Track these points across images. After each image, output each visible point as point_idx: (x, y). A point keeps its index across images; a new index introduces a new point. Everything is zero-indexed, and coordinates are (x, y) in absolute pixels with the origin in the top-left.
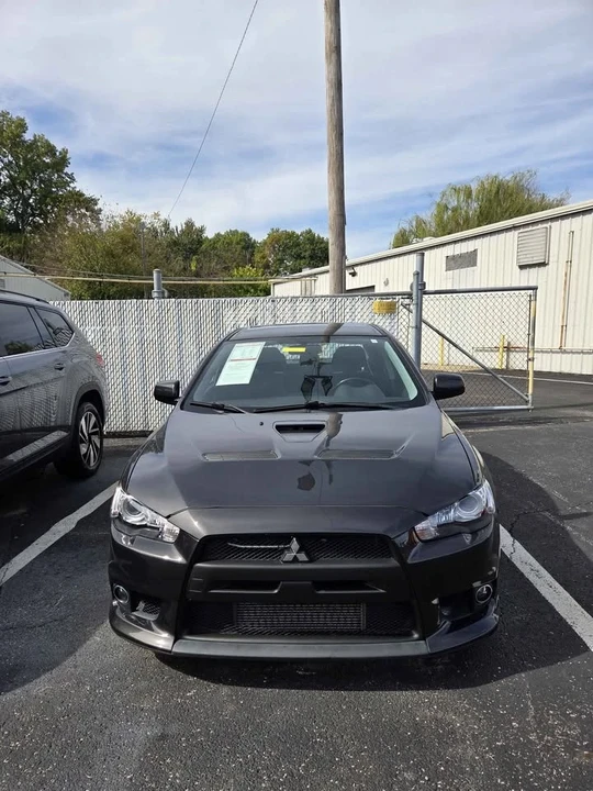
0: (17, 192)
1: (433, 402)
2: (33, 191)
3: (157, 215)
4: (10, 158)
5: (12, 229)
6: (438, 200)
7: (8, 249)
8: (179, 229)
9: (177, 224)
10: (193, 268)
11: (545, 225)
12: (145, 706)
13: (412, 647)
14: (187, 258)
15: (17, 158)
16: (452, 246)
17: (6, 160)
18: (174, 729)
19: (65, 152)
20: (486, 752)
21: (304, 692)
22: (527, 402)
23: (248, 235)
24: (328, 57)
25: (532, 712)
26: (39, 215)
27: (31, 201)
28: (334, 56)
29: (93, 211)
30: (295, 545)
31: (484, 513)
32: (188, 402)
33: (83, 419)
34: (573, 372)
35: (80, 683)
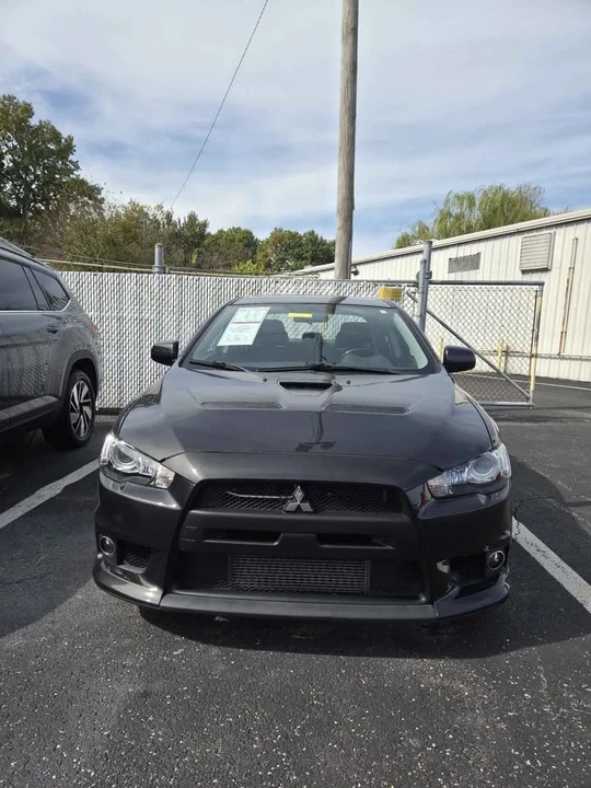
0: (20, 177)
1: (444, 371)
2: (37, 177)
3: (160, 207)
4: (15, 143)
5: (13, 214)
6: (441, 207)
7: (9, 233)
8: (182, 222)
9: (180, 216)
10: (194, 261)
11: (548, 231)
12: (128, 662)
13: (420, 610)
14: (188, 251)
15: (20, 142)
16: (456, 248)
17: (10, 144)
18: (157, 686)
19: (70, 140)
20: (498, 722)
21: (300, 655)
22: (528, 399)
23: (251, 233)
24: (344, 38)
25: (545, 685)
26: (41, 202)
27: (34, 186)
28: (350, 39)
29: (96, 199)
30: (299, 494)
31: (499, 476)
32: (188, 360)
33: (75, 388)
34: (571, 378)
35: (56, 639)
